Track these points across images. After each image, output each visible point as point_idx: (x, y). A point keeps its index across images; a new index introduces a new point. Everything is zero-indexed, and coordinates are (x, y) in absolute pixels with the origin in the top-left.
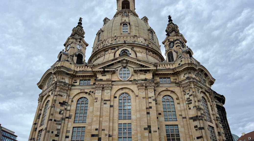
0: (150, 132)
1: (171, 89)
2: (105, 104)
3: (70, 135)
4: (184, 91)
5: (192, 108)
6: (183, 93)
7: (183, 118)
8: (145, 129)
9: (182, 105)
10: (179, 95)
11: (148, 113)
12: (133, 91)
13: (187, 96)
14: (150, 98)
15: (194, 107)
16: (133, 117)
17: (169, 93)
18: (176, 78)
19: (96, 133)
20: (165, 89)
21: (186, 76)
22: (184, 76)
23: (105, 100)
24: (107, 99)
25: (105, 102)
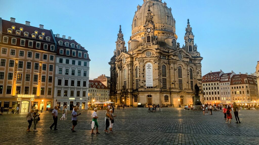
0: (188, 84)
1: (192, 66)
2: (175, 71)
3: (162, 81)
4: (196, 68)
5: (199, 76)
6: (196, 69)
7: (195, 79)
8: (187, 82)
9: (195, 73)
10: (194, 69)
11: (188, 76)
12: (182, 66)
13: (197, 71)
14: (189, 70)
15: (200, 76)
16: (183, 77)
17: (191, 68)
18: (194, 61)
19: (174, 82)
20: (190, 66)
21: (199, 62)
22: (198, 62)
23: (175, 69)
24: (175, 68)
25: (175, 70)
